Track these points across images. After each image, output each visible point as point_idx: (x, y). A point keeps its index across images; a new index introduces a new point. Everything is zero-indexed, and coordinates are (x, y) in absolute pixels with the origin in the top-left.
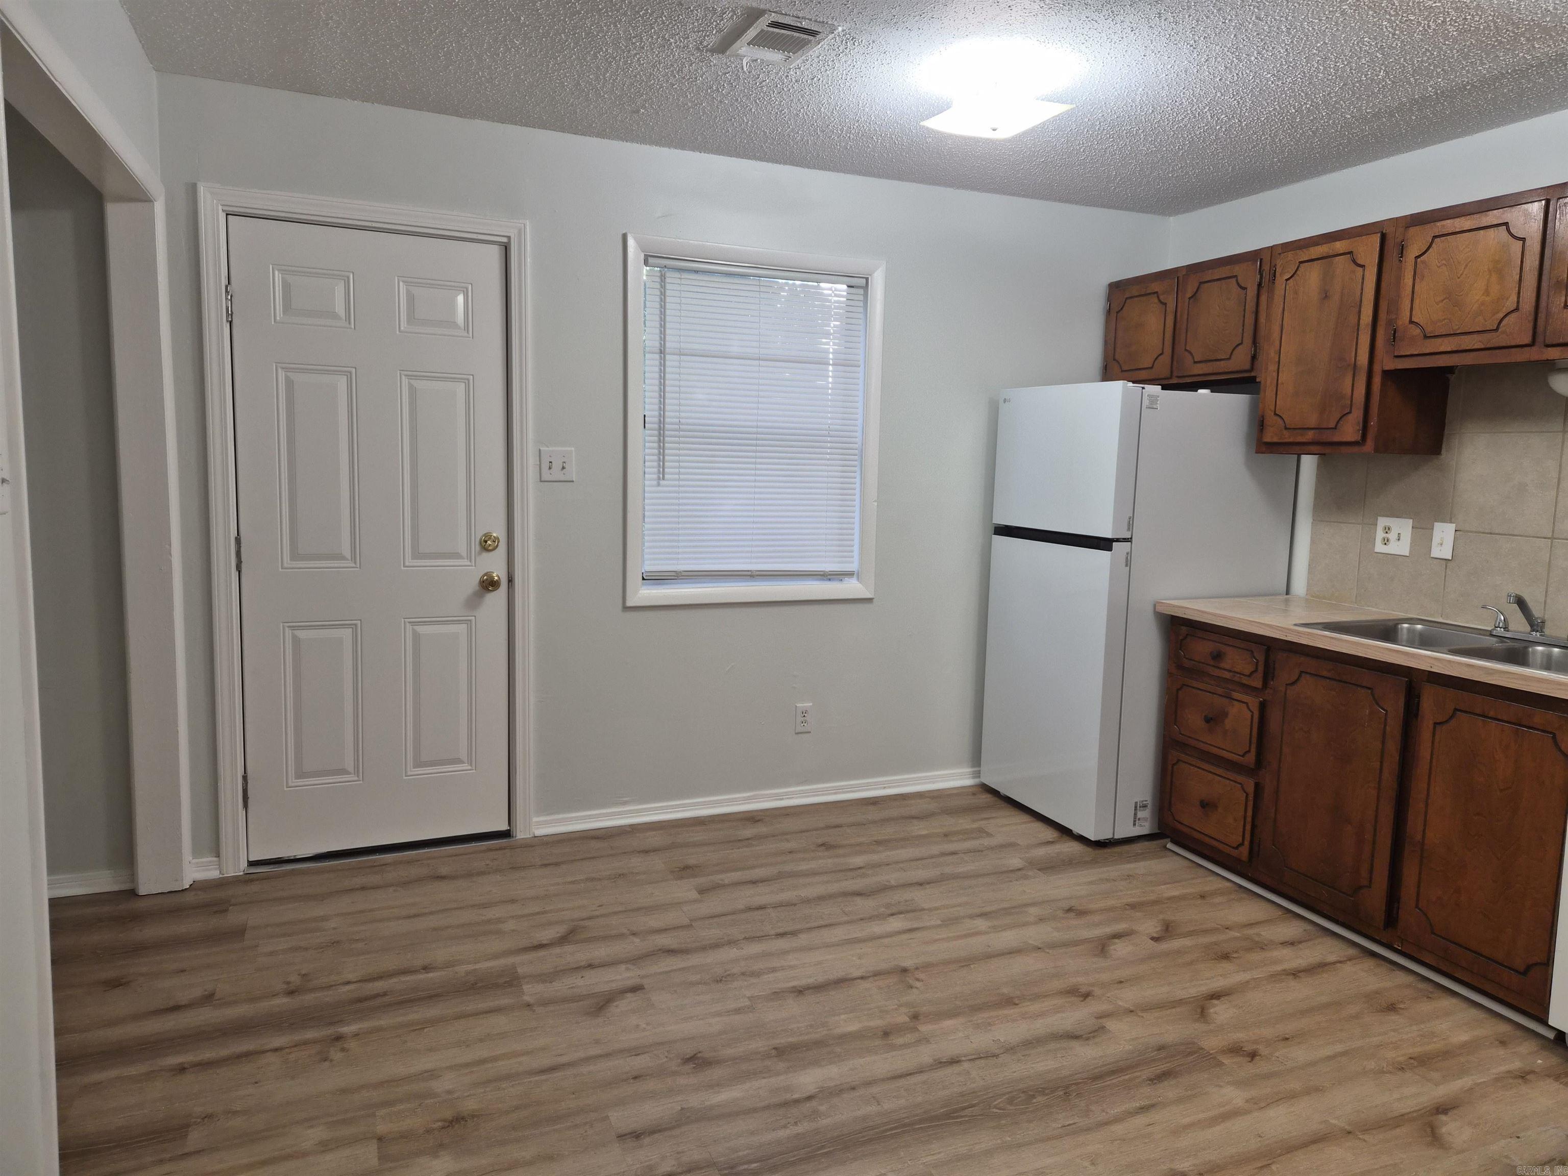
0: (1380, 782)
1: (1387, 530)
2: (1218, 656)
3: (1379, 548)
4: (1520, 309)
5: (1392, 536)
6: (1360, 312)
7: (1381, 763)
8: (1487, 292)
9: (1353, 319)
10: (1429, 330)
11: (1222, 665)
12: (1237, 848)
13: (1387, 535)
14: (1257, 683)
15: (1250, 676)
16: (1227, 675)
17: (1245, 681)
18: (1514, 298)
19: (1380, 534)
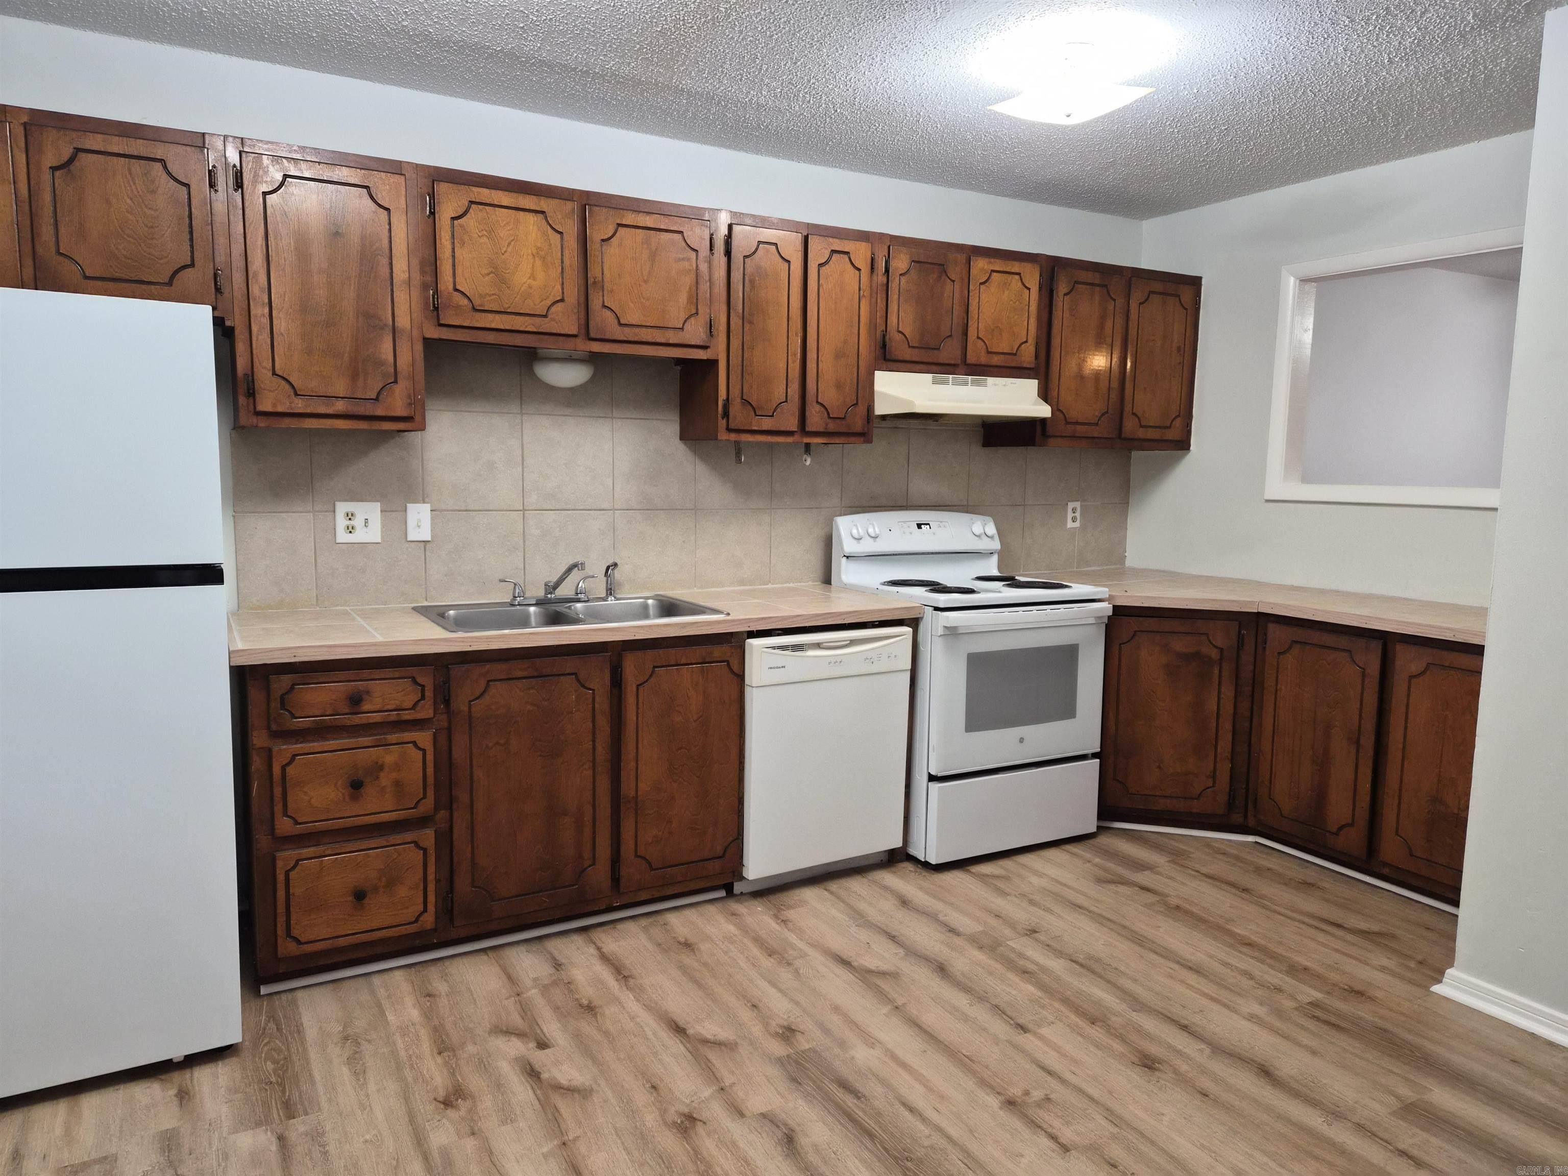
0: (594, 761)
1: (350, 516)
2: (355, 701)
3: (342, 537)
4: (565, 299)
5: (358, 522)
6: (391, 264)
7: (594, 741)
8: (533, 277)
9: (384, 271)
10: (477, 302)
11: (366, 707)
12: (416, 921)
13: (352, 522)
14: (426, 711)
15: (414, 707)
16: (377, 717)
17: (407, 716)
18: (559, 287)
19: (341, 522)
